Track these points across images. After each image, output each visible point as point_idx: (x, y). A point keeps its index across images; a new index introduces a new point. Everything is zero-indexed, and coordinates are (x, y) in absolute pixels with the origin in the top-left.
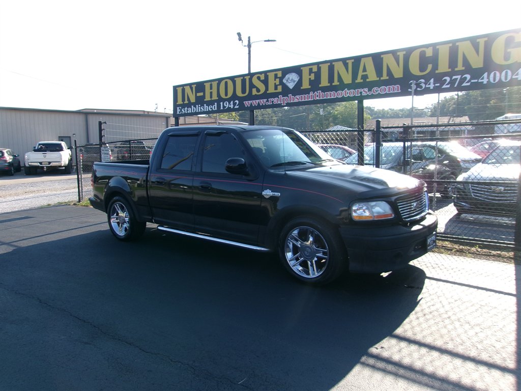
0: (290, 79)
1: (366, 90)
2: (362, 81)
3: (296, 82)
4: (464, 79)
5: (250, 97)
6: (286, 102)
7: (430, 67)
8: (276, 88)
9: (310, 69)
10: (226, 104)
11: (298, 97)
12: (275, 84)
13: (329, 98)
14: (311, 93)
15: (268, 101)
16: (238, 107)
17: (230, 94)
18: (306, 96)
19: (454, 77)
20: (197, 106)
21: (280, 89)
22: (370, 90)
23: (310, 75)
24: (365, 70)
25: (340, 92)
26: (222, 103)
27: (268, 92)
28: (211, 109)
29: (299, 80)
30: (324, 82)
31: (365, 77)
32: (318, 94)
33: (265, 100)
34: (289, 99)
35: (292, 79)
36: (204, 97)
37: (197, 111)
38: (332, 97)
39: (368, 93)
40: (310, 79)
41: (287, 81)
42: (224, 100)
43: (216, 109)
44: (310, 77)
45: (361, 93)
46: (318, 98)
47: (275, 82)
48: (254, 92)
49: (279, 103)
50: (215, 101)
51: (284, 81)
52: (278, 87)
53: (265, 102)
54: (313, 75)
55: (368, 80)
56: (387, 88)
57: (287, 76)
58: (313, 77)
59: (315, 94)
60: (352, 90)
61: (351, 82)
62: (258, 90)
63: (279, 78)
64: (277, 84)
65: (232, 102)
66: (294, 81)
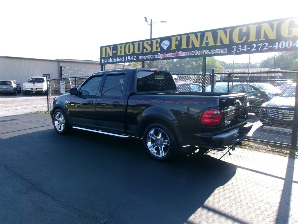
0: (165, 44)
1: (208, 51)
2: (205, 46)
3: (168, 46)
4: (264, 46)
5: (143, 54)
6: (162, 57)
7: (245, 38)
8: (157, 49)
9: (176, 38)
10: (129, 58)
11: (169, 54)
13: (186, 55)
14: (176, 52)
15: (152, 56)
16: (135, 59)
17: (131, 52)
18: (173, 54)
19: (259, 45)
20: (113, 58)
21: (159, 49)
23: (176, 42)
24: (207, 39)
25: (193, 52)
26: (126, 57)
27: (152, 51)
28: (121, 60)
29: (170, 44)
30: (184, 46)
31: (207, 43)
32: (180, 53)
33: (151, 56)
34: (164, 56)
35: (166, 44)
36: (117, 53)
38: (188, 55)
39: (209, 53)
40: (176, 44)
41: (163, 45)
42: (128, 55)
43: (123, 60)
45: (205, 53)
46: (180, 55)
47: (156, 45)
48: (145, 51)
49: (158, 57)
50: (123, 56)
51: (162, 45)
52: (158, 48)
53: (150, 57)
54: (178, 42)
55: (209, 45)
56: (220, 50)
57: (163, 42)
58: (177, 43)
59: (179, 53)
60: (199, 51)
61: (199, 46)
62: (147, 50)
63: (158, 43)
64: (157, 47)
65: (132, 57)
66: (167, 45)
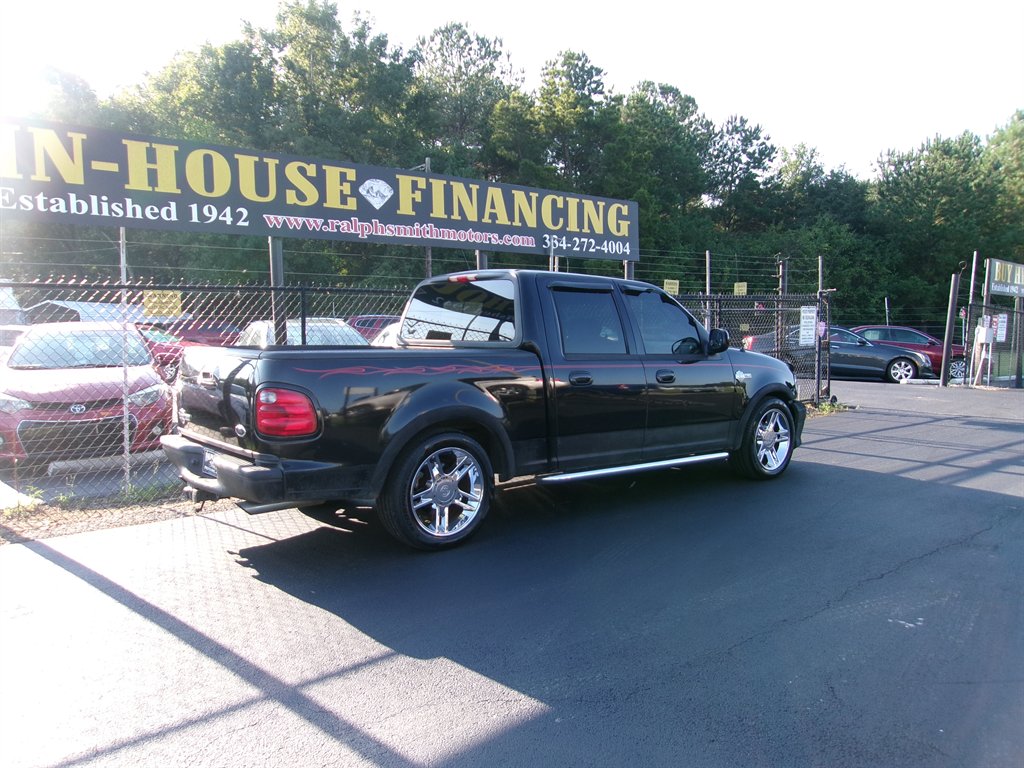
0: (375, 190)
1: (496, 236)
2: (490, 221)
3: (386, 199)
4: (590, 244)
5: (280, 206)
6: (366, 232)
7: (561, 220)
8: (344, 199)
9: (413, 181)
10: (210, 211)
11: (392, 227)
12: (341, 191)
13: (446, 238)
14: (417, 226)
15: (326, 223)
16: (246, 224)
17: (222, 187)
18: (408, 228)
19: (582, 240)
20: (94, 199)
21: (352, 204)
22: (501, 238)
23: (413, 192)
24: (493, 206)
25: (462, 232)
26: (194, 207)
27: (325, 205)
28: (154, 215)
29: (392, 196)
30: (438, 211)
31: (493, 216)
32: (429, 229)
33: (320, 221)
34: (373, 229)
35: (378, 191)
36: (124, 174)
37: (95, 212)
38: (452, 239)
39: (499, 241)
40: (413, 199)
41: (368, 192)
42: (202, 201)
43: (174, 217)
44: (413, 196)
45: (490, 239)
46: (428, 236)
47: (342, 188)
48: (291, 198)
49: (352, 231)
50: (171, 197)
51: (362, 190)
52: (349, 199)
53: (320, 223)
54: (418, 193)
55: (497, 222)
56: (520, 238)
57: (368, 183)
58: (418, 197)
59: (424, 229)
60: (479, 233)
61: (476, 220)
62: (301, 196)
63: (348, 181)
64: (345, 193)
65: (228, 210)
66: (383, 197)
